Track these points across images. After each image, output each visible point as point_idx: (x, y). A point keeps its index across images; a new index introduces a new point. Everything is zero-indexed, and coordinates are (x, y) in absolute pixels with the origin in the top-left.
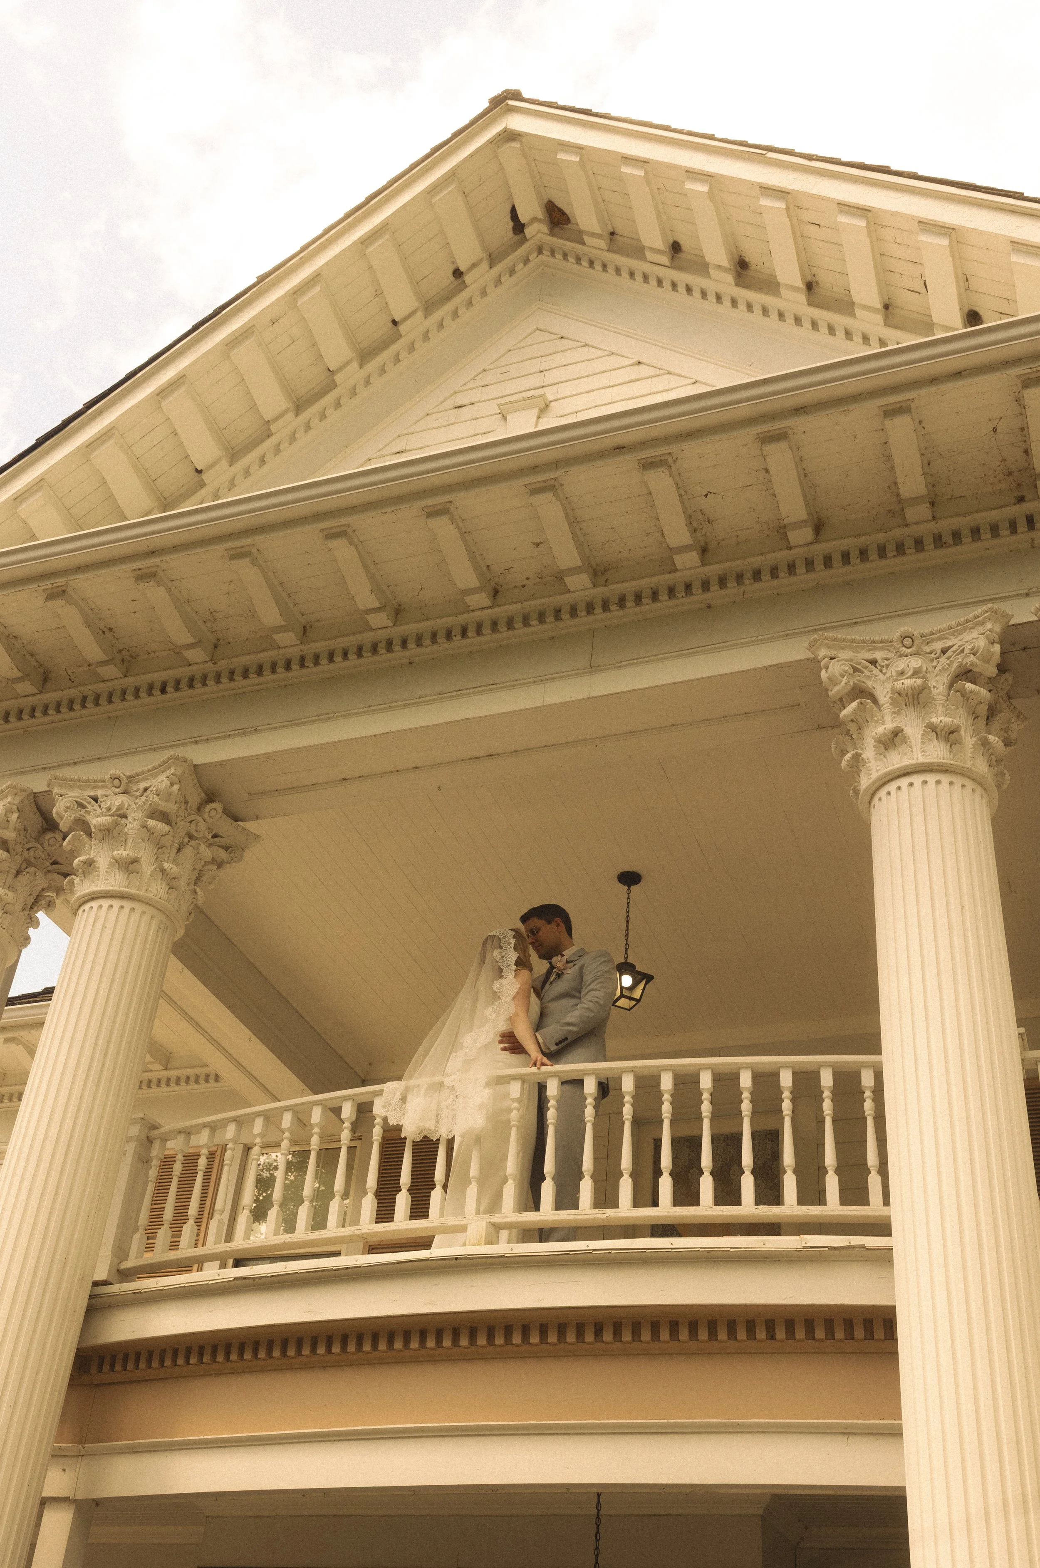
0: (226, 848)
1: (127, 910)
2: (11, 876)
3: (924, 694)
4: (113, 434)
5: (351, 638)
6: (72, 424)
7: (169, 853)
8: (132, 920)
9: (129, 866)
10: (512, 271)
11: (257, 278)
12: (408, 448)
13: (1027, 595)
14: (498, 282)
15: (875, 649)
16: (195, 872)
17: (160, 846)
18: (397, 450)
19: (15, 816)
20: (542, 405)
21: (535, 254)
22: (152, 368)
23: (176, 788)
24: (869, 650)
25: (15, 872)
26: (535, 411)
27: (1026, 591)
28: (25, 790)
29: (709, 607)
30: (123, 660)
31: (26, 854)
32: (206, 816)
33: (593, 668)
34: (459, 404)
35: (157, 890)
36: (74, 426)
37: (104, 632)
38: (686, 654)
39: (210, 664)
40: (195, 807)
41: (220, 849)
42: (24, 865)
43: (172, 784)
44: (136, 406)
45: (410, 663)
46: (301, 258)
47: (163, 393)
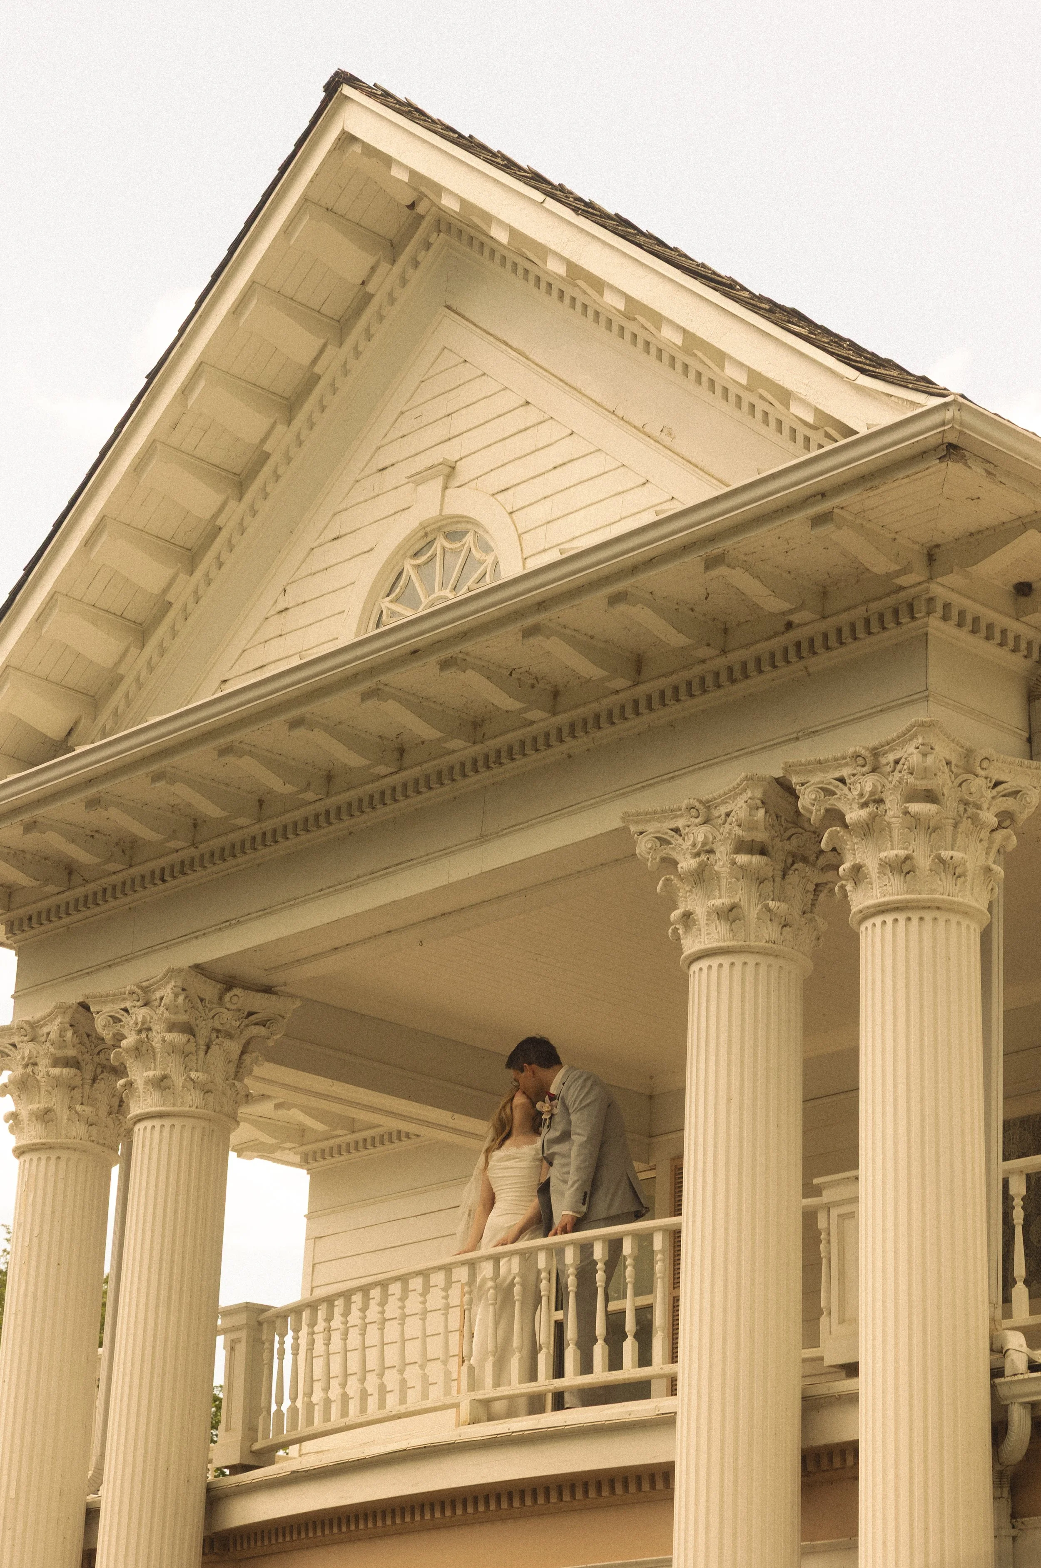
0: (263, 1024)
1: (167, 1129)
2: (87, 1087)
3: (706, 873)
4: (56, 600)
5: (296, 812)
6: (18, 597)
7: (197, 1059)
8: (174, 1136)
9: (161, 1083)
10: (416, 264)
11: (147, 377)
12: (342, 533)
13: (797, 739)
14: (404, 282)
15: (676, 817)
16: (231, 1064)
17: (186, 1055)
18: (334, 536)
19: (69, 1034)
20: (447, 470)
21: (435, 234)
22: (75, 513)
23: (181, 999)
24: (672, 819)
25: (90, 1081)
26: (439, 482)
27: (795, 735)
28: (70, 1007)
29: (570, 756)
30: (123, 851)
31: (97, 1059)
32: (228, 1005)
33: (483, 839)
34: (380, 467)
35: (192, 1100)
36: (19, 600)
37: (92, 836)
38: (551, 819)
39: (193, 849)
40: (216, 999)
41: (257, 1027)
42: (99, 1070)
43: (176, 996)
44: (69, 564)
45: (350, 833)
46: (181, 346)
47: (89, 542)
